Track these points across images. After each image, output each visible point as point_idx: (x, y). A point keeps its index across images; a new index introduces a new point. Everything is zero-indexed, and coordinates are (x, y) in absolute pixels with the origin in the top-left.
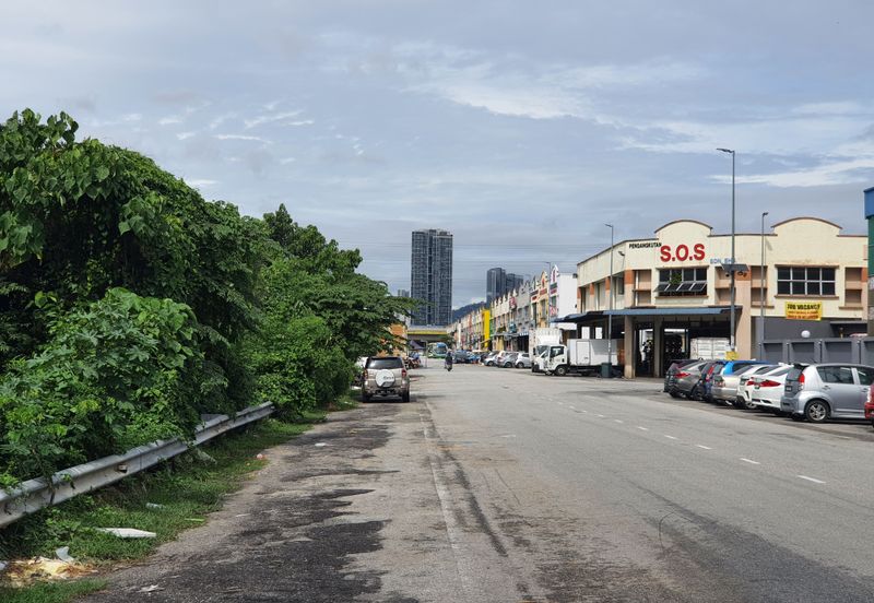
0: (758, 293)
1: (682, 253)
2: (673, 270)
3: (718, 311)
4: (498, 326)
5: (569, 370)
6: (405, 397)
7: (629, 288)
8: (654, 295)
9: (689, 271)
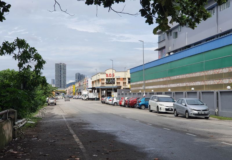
0: (124, 83)
1: (110, 75)
2: (109, 79)
3: (116, 87)
4: (76, 89)
5: (89, 99)
6: (55, 104)
7: (100, 82)
8: (105, 84)
9: (111, 79)
